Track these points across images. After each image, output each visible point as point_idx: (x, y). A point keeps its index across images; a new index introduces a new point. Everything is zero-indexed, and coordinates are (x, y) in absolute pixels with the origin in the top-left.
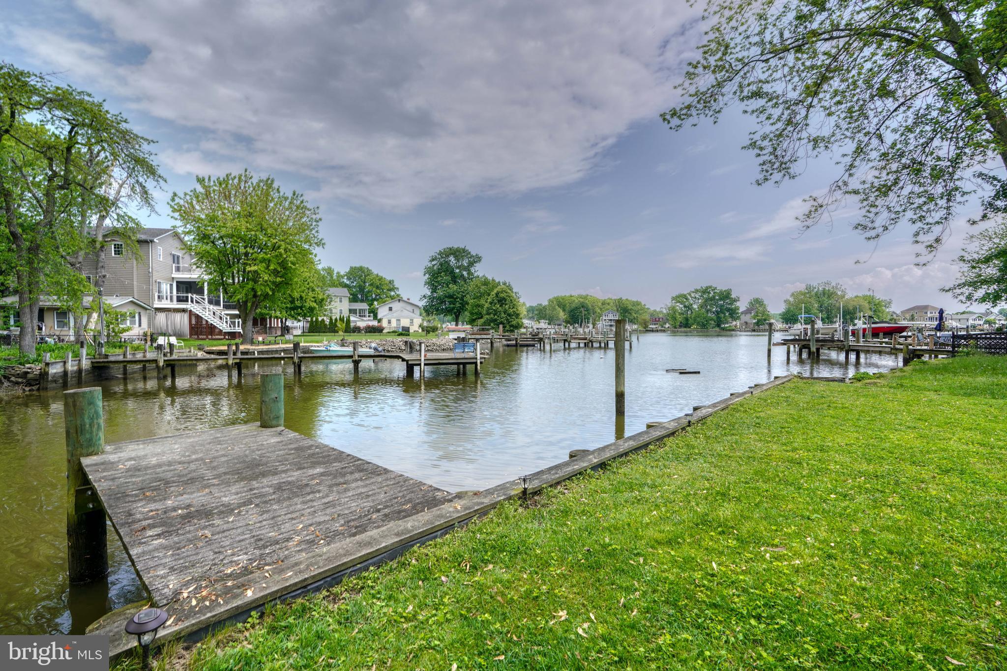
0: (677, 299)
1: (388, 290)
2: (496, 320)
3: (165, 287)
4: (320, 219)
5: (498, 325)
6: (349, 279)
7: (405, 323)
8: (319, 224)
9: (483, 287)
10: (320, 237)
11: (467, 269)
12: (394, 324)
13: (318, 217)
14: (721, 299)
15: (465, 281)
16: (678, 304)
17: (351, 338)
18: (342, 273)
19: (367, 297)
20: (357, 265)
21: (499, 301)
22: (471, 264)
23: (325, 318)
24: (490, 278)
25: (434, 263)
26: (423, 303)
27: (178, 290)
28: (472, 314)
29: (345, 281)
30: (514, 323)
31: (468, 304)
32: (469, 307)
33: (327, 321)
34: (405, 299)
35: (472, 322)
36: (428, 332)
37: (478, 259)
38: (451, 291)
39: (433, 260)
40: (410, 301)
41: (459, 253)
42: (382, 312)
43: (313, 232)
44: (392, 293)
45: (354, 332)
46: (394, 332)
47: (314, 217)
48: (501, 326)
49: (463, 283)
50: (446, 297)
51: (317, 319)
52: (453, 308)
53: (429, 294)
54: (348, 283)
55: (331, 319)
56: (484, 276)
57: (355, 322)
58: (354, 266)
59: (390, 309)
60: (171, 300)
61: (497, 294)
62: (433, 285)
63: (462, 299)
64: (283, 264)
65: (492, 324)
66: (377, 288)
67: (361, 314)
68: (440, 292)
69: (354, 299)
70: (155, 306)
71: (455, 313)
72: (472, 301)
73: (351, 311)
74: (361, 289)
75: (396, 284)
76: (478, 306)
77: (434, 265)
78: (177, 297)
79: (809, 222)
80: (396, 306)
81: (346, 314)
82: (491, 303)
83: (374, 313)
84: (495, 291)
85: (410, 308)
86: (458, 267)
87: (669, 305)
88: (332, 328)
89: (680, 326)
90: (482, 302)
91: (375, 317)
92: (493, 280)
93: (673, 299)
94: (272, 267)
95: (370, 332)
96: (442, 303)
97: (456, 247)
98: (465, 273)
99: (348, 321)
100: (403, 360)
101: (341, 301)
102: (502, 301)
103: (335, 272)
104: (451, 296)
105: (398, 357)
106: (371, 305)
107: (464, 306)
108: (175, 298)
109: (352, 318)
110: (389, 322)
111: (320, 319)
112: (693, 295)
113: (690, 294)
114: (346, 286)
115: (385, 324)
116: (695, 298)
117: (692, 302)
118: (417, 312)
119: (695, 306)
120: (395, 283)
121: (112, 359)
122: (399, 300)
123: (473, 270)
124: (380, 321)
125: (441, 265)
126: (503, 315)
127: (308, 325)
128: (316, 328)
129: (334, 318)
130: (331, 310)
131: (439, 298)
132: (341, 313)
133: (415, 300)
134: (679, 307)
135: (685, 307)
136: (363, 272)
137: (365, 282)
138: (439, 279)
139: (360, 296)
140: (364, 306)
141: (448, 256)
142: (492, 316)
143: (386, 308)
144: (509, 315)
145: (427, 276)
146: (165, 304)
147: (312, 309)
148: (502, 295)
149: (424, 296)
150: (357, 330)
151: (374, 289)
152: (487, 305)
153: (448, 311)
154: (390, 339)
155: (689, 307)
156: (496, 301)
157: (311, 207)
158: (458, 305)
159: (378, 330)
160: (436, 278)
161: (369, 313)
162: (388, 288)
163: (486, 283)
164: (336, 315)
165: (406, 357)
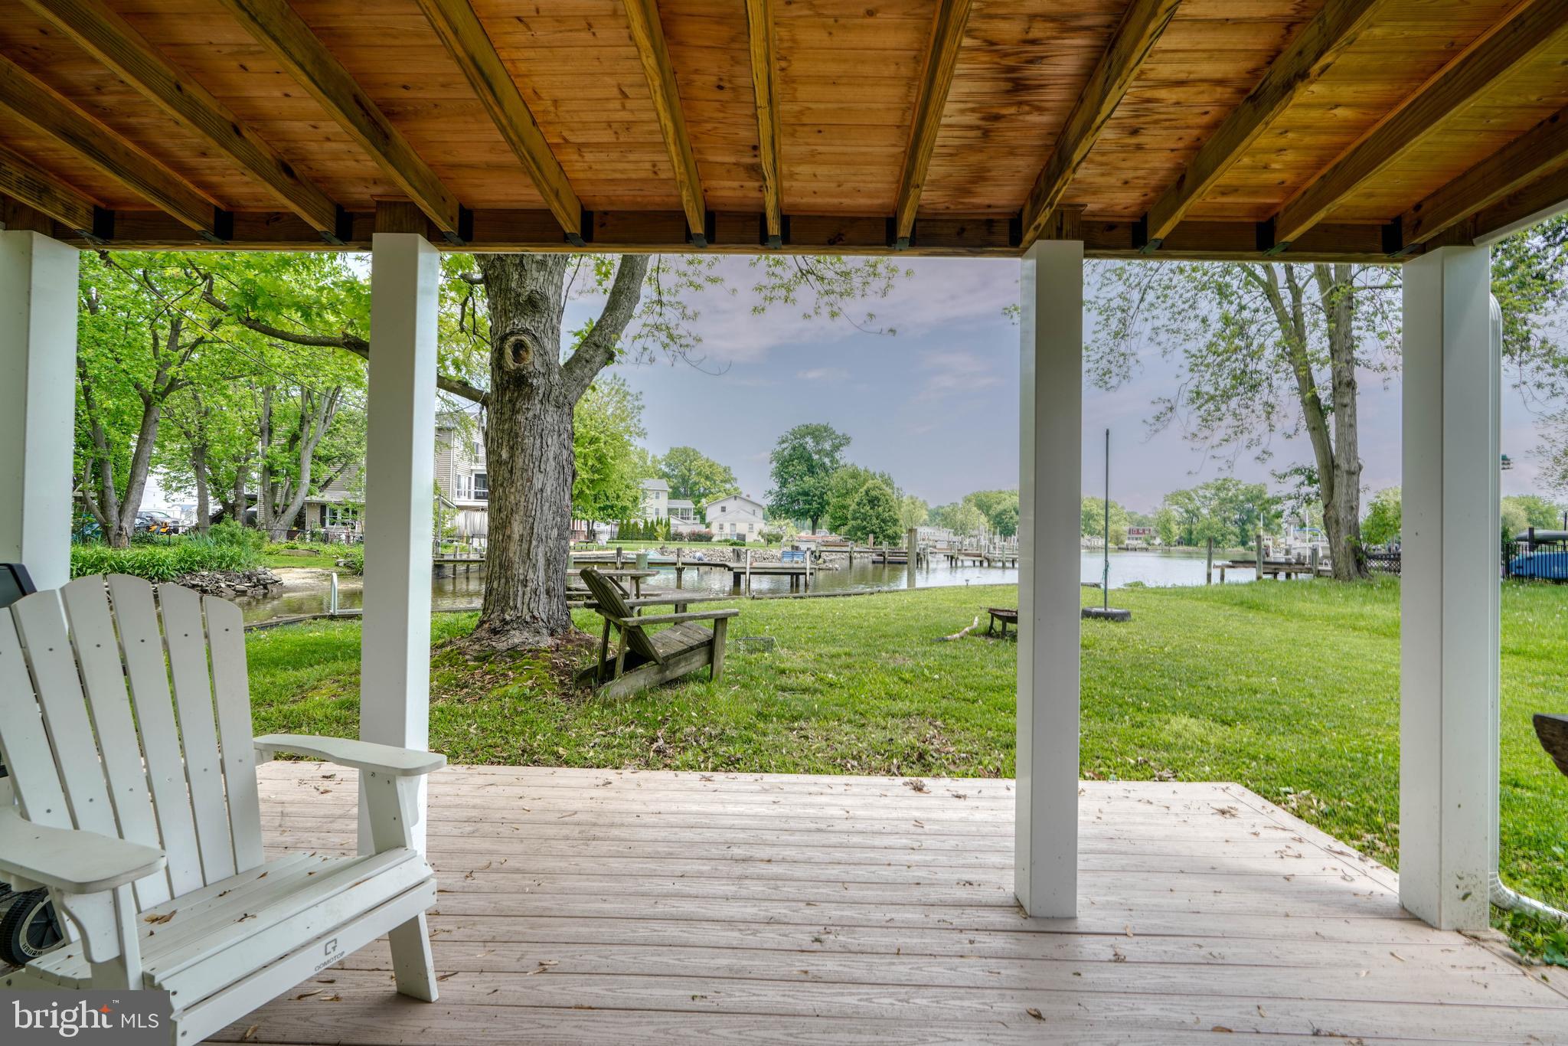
0: (1174, 498)
1: (722, 481)
2: (865, 528)
3: (464, 481)
4: (643, 407)
5: (867, 535)
6: (669, 465)
7: (742, 528)
8: (642, 411)
9: (851, 481)
10: (641, 426)
11: (830, 454)
12: (727, 529)
13: (640, 403)
14: (1248, 501)
15: (827, 471)
16: (1176, 507)
17: (673, 546)
18: (659, 457)
19: (692, 491)
20: (680, 445)
21: (869, 501)
22: (836, 448)
23: (638, 520)
24: (861, 468)
25: (784, 445)
26: (769, 501)
27: (476, 485)
28: (834, 518)
29: (663, 467)
30: (890, 532)
31: (828, 504)
32: (830, 509)
33: (641, 526)
34: (744, 496)
35: (834, 529)
36: (769, 541)
37: (847, 440)
38: (806, 486)
39: (783, 442)
40: (750, 499)
41: (817, 433)
42: (713, 513)
43: (635, 420)
44: (728, 486)
45: (675, 540)
46: (726, 541)
47: (636, 403)
48: (871, 536)
49: (823, 474)
50: (799, 494)
51: (628, 522)
52: (809, 511)
53: (777, 488)
54: (667, 470)
55: (646, 522)
56: (853, 465)
57: (677, 526)
58: (675, 446)
59: (723, 509)
60: (469, 497)
61: (867, 493)
62: (782, 476)
63: (821, 496)
64: (601, 459)
65: (859, 534)
66: (707, 478)
67: (684, 515)
68: (792, 488)
69: (675, 495)
70: (457, 503)
71: (812, 517)
72: (834, 500)
73: (670, 511)
74: (684, 480)
75: (734, 473)
76: (844, 507)
77: (784, 450)
78: (476, 493)
79: (1159, 425)
80: (731, 505)
81: (664, 515)
82: (859, 504)
83: (701, 514)
84: (865, 488)
85: (749, 508)
86: (819, 452)
87: (1160, 508)
88: (649, 534)
89: (1179, 543)
90: (848, 501)
91: (703, 519)
92: (866, 471)
93: (1166, 498)
94: (590, 463)
95: (695, 540)
96: (794, 502)
97: (815, 423)
98: (827, 460)
99: (668, 524)
100: (730, 569)
101: (657, 497)
102: (873, 502)
103: (650, 456)
104: (806, 494)
105: (724, 566)
106: (697, 503)
107: (823, 507)
108: (473, 495)
109: (673, 521)
110: (721, 527)
111: (632, 521)
112: (1201, 493)
113: (1195, 491)
114: (665, 475)
115: (714, 529)
116: (1205, 497)
117: (1198, 504)
118: (760, 513)
119: (1204, 511)
120: (732, 472)
121: (446, 558)
122: (735, 498)
123: (837, 455)
124: (708, 526)
125: (794, 449)
126: (874, 521)
127: (617, 529)
128: (626, 533)
129: (649, 520)
130: (644, 508)
131: (790, 496)
132: (657, 513)
133: (757, 498)
134: (1176, 513)
135: (1187, 511)
136: (688, 456)
137: (689, 470)
138: (791, 469)
139: (682, 490)
140: (688, 504)
141: (803, 436)
142: (859, 521)
143: (718, 507)
144: (884, 521)
145: (775, 464)
146: (463, 501)
147: (624, 509)
148: (873, 493)
149: (770, 492)
150: (678, 537)
151: (703, 480)
152: (853, 506)
153: (801, 514)
154: (718, 548)
155: (1193, 514)
156: (865, 501)
157: (633, 393)
158: (815, 505)
159: (706, 538)
160: (787, 467)
161: (695, 514)
162: (721, 478)
163: (854, 476)
164: (651, 518)
165: (731, 565)
